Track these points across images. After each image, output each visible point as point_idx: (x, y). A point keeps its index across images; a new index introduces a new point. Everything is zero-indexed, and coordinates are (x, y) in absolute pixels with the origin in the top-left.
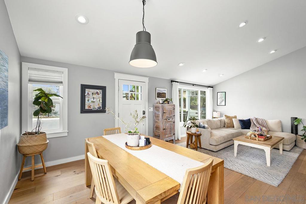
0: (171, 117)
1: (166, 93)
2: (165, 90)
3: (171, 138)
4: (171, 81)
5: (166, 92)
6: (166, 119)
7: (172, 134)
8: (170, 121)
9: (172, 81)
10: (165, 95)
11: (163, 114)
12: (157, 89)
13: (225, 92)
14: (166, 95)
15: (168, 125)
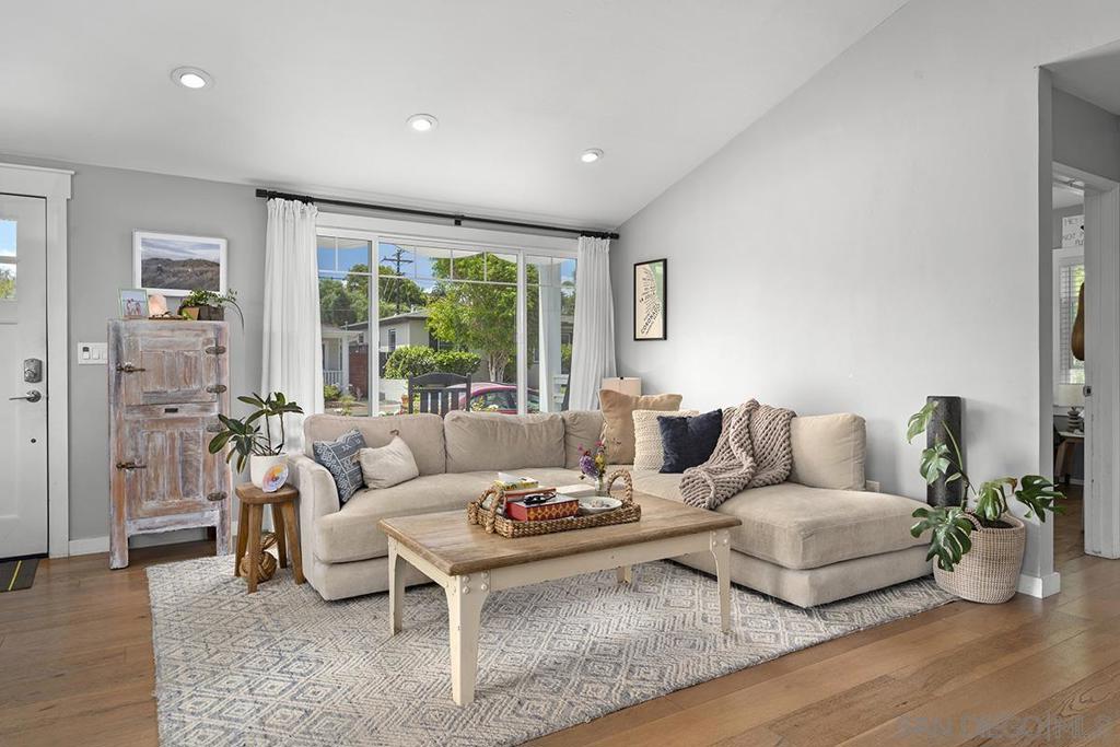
0: (186, 398)
1: (218, 265)
2: (217, 247)
3: (196, 515)
4: (261, 193)
5: (220, 256)
6: (144, 408)
7: (201, 497)
8: (182, 420)
9: (265, 194)
10: (209, 275)
11: (118, 378)
12: (139, 236)
13: (665, 261)
14: (218, 273)
15: (159, 439)
